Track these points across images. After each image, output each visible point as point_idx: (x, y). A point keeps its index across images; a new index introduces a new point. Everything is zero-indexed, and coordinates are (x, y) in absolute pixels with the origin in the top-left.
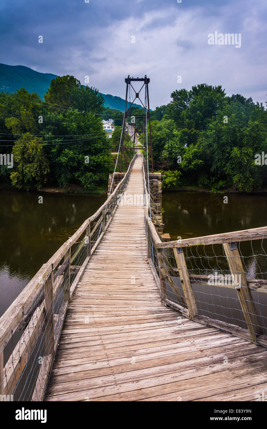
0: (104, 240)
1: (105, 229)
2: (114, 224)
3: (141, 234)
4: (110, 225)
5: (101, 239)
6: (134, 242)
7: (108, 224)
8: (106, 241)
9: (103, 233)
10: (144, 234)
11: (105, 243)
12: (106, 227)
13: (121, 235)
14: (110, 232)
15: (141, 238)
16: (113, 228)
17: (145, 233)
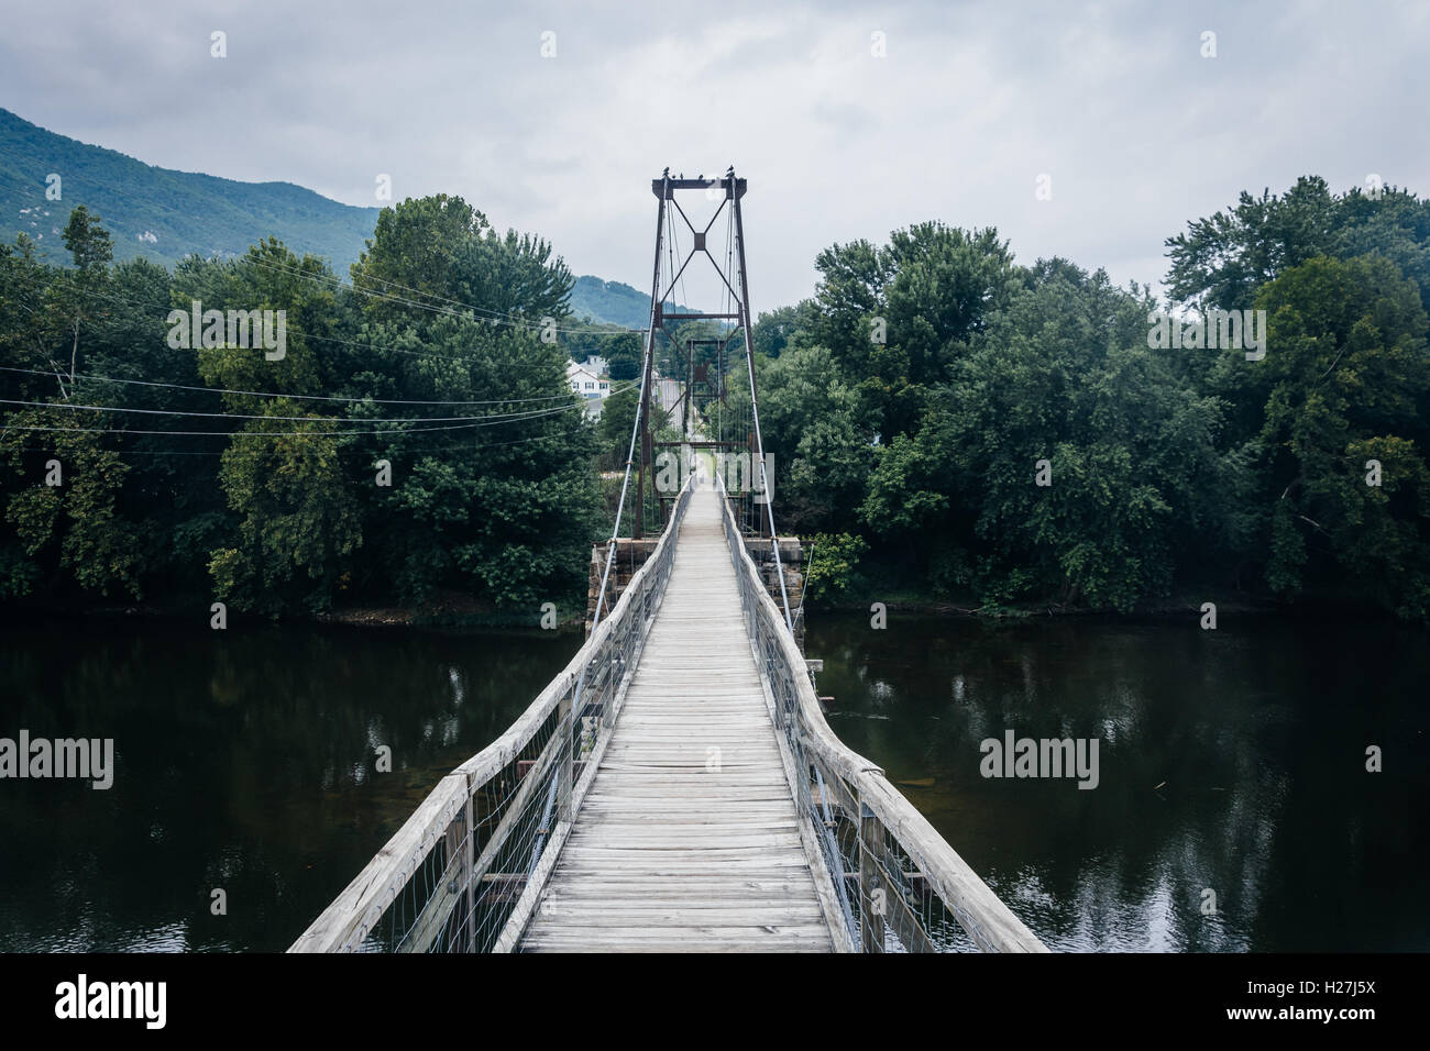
0: (567, 879)
1: (575, 803)
2: (620, 772)
3: (773, 830)
4: (601, 776)
5: (552, 875)
6: (738, 885)
7: (587, 774)
8: (580, 886)
9: (562, 828)
10: (788, 830)
11: (575, 897)
12: (582, 787)
13: (661, 835)
14: (601, 817)
15: (775, 861)
16: (615, 793)
17: (792, 824)
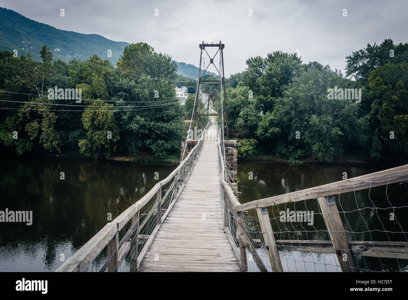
0: (176, 208)
1: (177, 196)
2: (187, 191)
3: (216, 202)
4: (183, 192)
5: (173, 207)
6: (208, 210)
7: (180, 191)
8: (178, 209)
9: (174, 200)
10: (219, 202)
11: (177, 210)
12: (179, 194)
13: (195, 202)
14: (183, 199)
15: (216, 206)
16: (185, 195)
17: (220, 201)
